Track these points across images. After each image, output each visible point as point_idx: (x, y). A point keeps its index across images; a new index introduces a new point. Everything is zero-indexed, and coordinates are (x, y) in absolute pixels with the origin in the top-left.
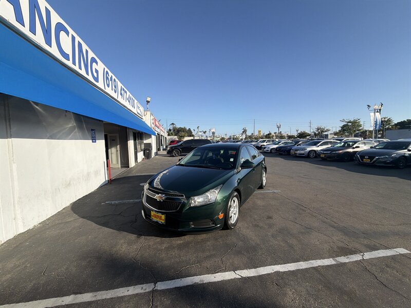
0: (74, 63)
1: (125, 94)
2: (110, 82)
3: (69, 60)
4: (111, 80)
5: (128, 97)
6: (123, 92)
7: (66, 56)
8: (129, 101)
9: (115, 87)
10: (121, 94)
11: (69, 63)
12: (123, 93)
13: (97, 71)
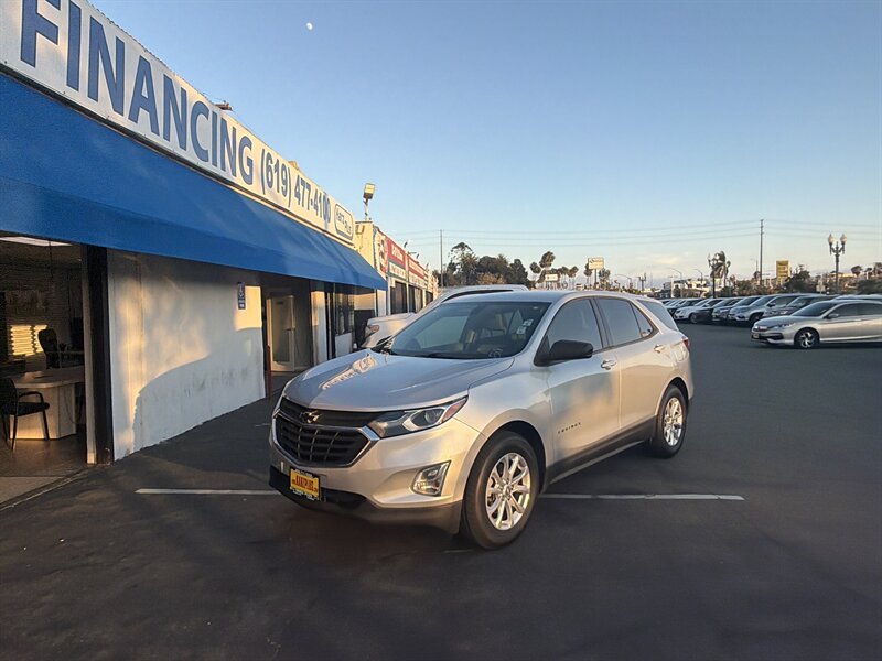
0: (215, 164)
1: (307, 191)
2: (275, 175)
3: (207, 161)
4: (277, 170)
5: (312, 197)
6: (301, 187)
7: (202, 154)
8: (316, 208)
9: (285, 182)
10: (297, 195)
11: (208, 166)
12: (301, 193)
13: (250, 162)
